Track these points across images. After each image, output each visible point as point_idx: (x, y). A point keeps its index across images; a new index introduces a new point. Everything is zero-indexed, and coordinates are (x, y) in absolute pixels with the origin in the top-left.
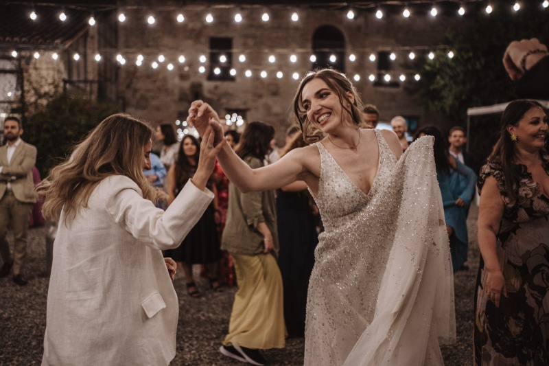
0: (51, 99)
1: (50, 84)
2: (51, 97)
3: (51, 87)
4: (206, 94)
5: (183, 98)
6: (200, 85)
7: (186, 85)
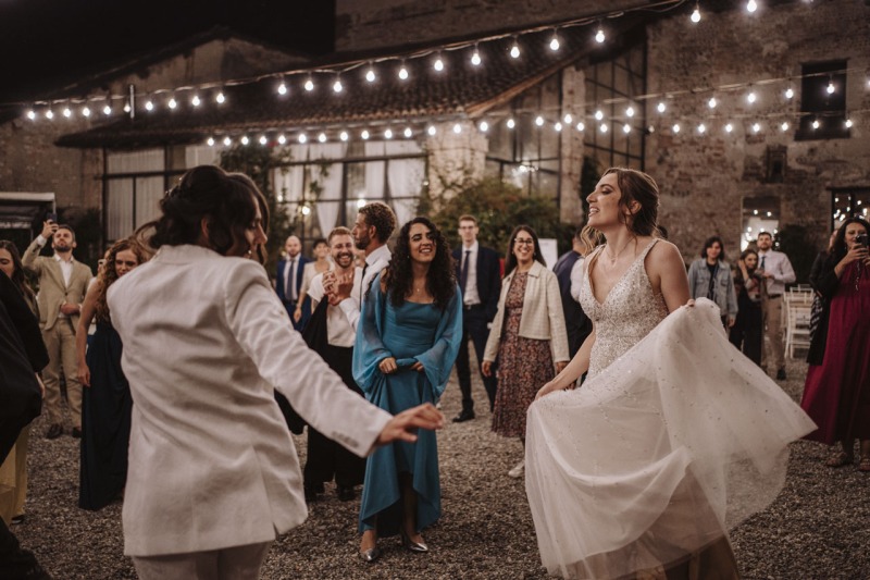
0: (460, 191)
1: (459, 169)
2: (460, 187)
3: (460, 173)
4: (793, 164)
5: (750, 173)
6: (783, 149)
7: (757, 151)
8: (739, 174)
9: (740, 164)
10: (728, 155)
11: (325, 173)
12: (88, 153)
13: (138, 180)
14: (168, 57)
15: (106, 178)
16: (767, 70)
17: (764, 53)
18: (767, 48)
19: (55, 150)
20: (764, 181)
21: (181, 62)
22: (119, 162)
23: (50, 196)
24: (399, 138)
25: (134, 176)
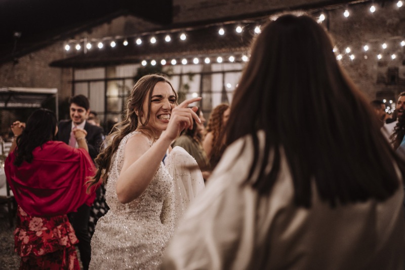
4: (401, 76)
5: (380, 80)
6: (397, 69)
7: (384, 70)
8: (375, 81)
9: (375, 76)
10: (369, 72)
11: (191, 79)
12: (65, 70)
13: (91, 84)
14: (100, 24)
15: (74, 82)
16: (389, 31)
17: (387, 23)
18: (389, 21)
19: (49, 68)
20: (387, 84)
21: (106, 27)
22: (80, 74)
23: (54, 91)
24: (226, 61)
25: (89, 81)
